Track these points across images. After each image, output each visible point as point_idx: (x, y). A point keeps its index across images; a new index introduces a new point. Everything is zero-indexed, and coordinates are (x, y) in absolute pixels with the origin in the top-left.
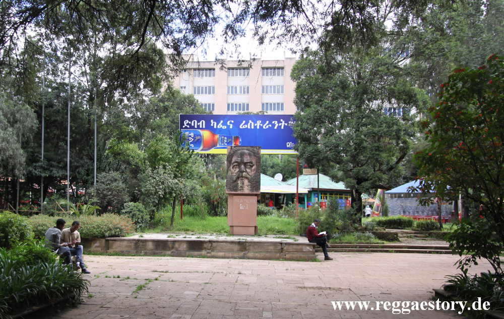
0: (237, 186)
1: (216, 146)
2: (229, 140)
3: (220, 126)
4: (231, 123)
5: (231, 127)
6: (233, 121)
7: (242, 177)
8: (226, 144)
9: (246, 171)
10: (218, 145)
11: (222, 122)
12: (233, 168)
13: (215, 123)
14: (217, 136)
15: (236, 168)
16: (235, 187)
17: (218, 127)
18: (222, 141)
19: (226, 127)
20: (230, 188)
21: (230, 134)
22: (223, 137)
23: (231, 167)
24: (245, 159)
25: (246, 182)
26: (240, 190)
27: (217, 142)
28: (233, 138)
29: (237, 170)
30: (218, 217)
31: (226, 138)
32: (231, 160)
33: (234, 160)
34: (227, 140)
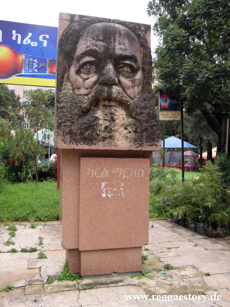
0: (92, 126)
1: (21, 72)
2: (43, 64)
3: (27, 41)
4: (44, 38)
5: (45, 45)
6: (47, 36)
7: (109, 98)
8: (36, 70)
9: (120, 83)
10: (23, 71)
11: (30, 35)
12: (78, 72)
13: (20, 36)
14: (22, 57)
15: (88, 73)
16: (87, 129)
17: (24, 42)
18: (31, 66)
19: (36, 44)
20: (70, 133)
21: (43, 56)
22: (31, 59)
23: (73, 70)
24: (118, 47)
25: (120, 114)
26: (104, 139)
27: (22, 66)
28: (48, 61)
29: (93, 78)
30: (22, 185)
31: (36, 61)
32: (74, 49)
33: (81, 48)
34: (38, 64)
